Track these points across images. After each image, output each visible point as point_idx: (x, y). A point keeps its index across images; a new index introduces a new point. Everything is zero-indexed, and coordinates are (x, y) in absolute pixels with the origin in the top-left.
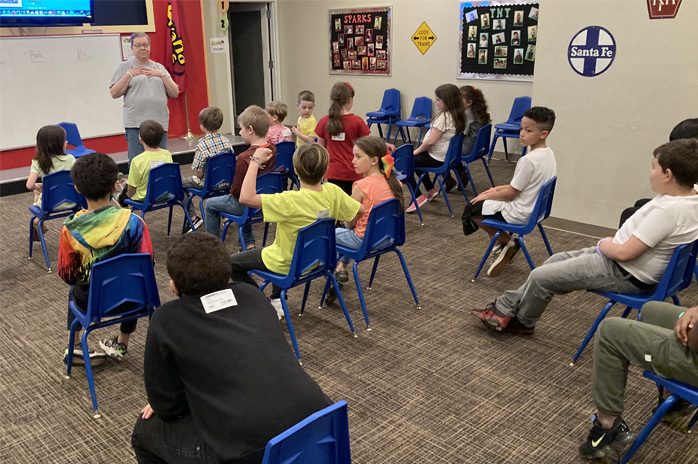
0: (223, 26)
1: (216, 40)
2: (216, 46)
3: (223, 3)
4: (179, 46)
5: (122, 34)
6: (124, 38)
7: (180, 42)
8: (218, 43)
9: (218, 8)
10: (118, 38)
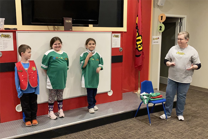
0: (160, 30)
1: (155, 37)
3: (162, 17)
4: (139, 40)
5: (113, 32)
6: (113, 34)
7: (140, 38)
8: (156, 39)
10: (110, 34)
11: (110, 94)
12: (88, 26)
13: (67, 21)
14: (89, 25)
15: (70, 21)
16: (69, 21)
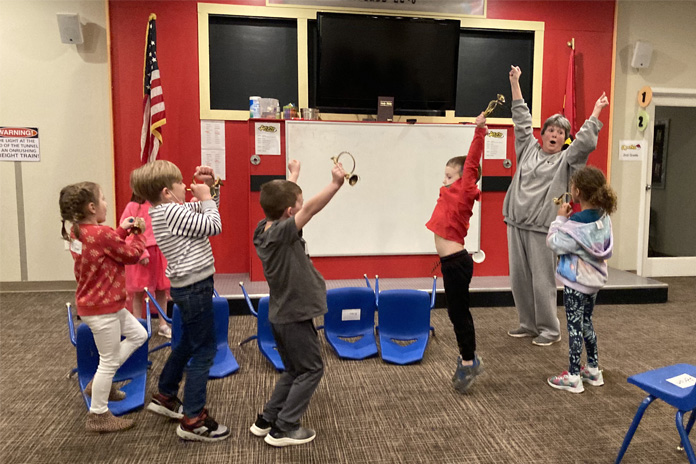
0: (641, 125)
1: (627, 143)
2: (628, 151)
3: (644, 95)
8: (632, 147)
9: (637, 101)
11: (479, 258)
12: (443, 115)
13: (383, 104)
14: (447, 112)
15: (390, 104)
16: (386, 103)
